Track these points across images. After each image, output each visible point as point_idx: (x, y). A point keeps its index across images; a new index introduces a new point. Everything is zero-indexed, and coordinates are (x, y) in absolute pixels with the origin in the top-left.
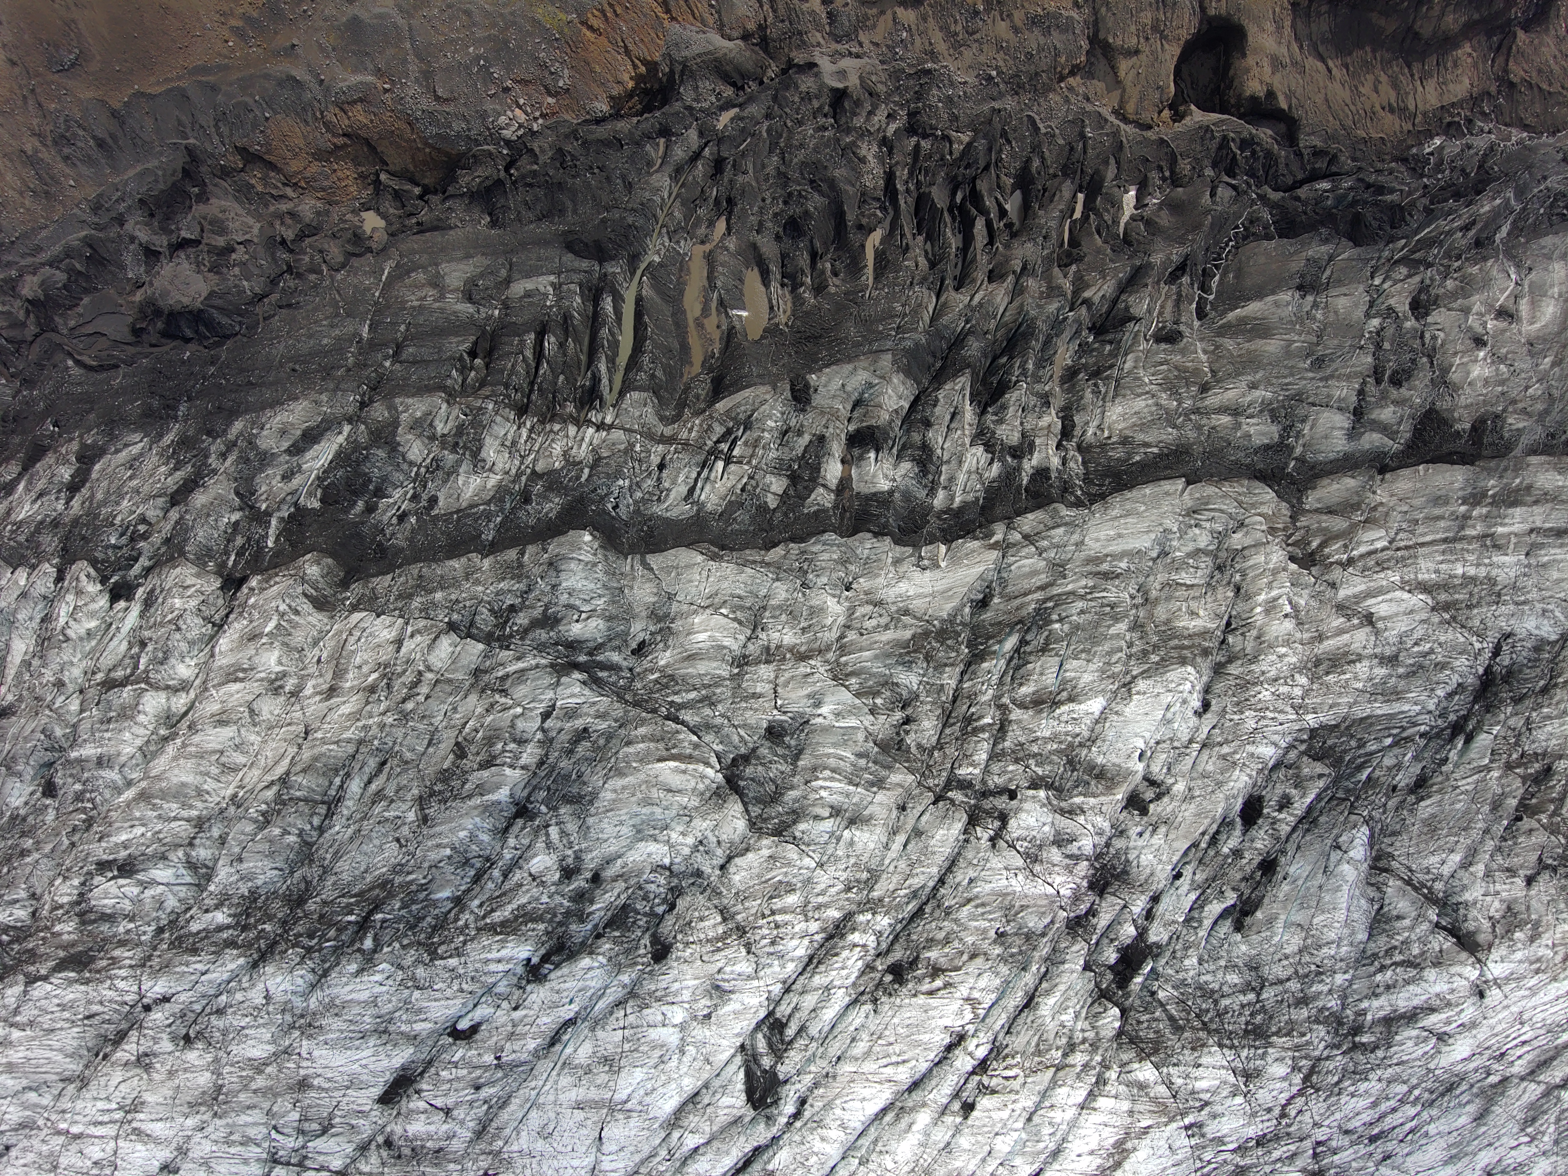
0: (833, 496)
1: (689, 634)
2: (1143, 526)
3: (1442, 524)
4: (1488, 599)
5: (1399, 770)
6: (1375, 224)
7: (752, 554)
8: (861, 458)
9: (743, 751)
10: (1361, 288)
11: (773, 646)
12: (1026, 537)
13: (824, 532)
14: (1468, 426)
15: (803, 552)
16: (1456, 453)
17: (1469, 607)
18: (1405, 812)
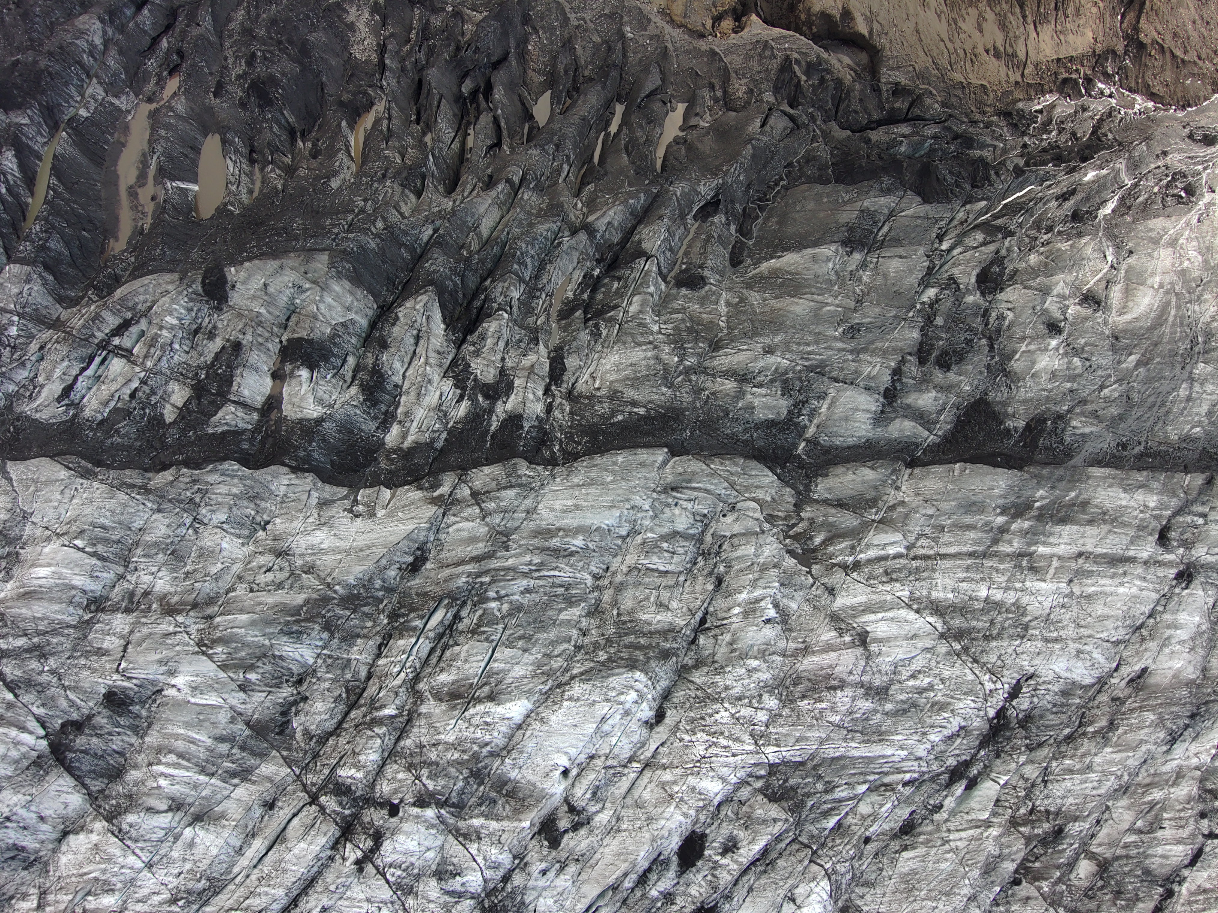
0: (256, 416)
1: (32, 566)
2: (605, 500)
3: (972, 535)
4: (1011, 631)
5: (874, 821)
6: (950, 179)
7: (131, 476)
8: (292, 375)
9: (75, 716)
10: (921, 251)
11: (139, 591)
12: (475, 494)
13: (225, 460)
14: (1021, 424)
15: (195, 481)
16: (1000, 454)
17: (987, 638)
18: (885, 860)
